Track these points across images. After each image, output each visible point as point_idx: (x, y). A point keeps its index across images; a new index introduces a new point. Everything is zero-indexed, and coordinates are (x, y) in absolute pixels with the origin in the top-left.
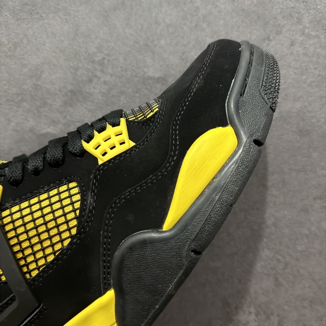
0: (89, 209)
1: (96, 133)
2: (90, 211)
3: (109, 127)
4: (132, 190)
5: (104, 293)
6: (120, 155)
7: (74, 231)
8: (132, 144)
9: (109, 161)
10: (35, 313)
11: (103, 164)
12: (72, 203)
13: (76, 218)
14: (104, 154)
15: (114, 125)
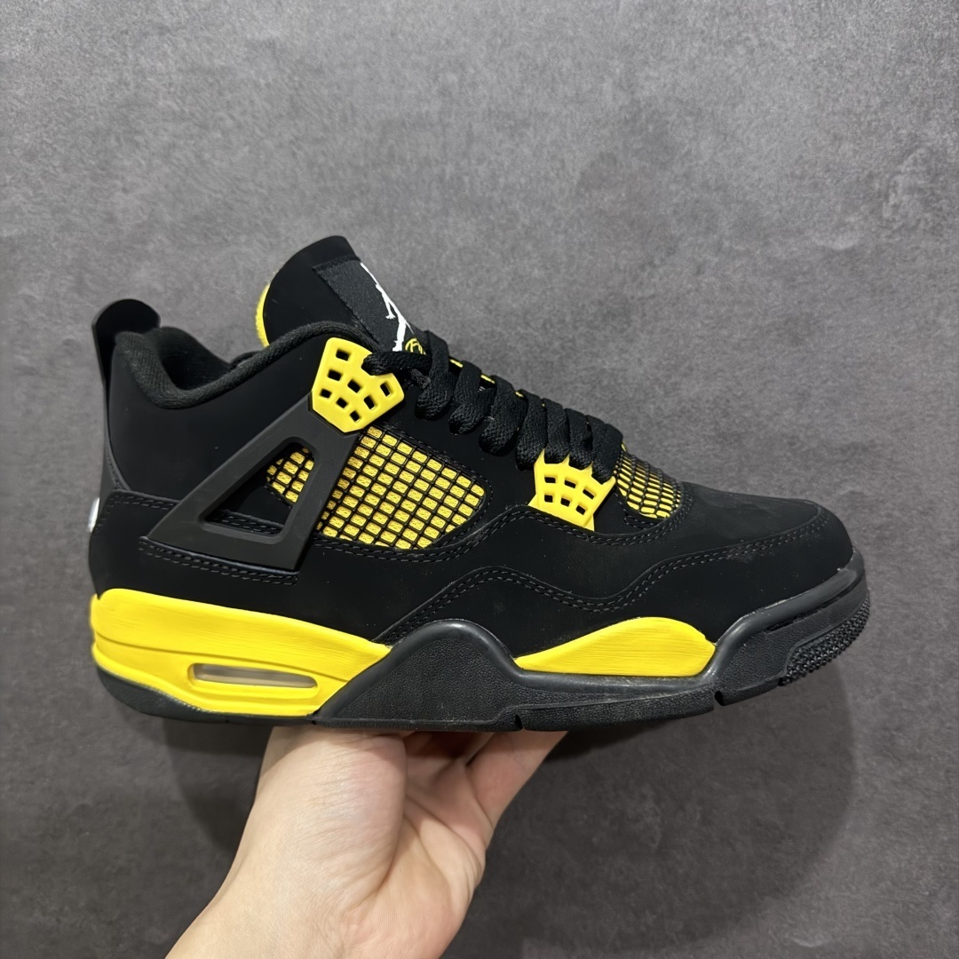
0: (467, 541)
1: (567, 460)
2: (463, 545)
3: (589, 471)
4: (533, 581)
5: (378, 642)
6: (561, 522)
7: (424, 543)
8: (591, 527)
9: (544, 515)
10: (279, 572)
11: (534, 511)
12: (456, 511)
13: (442, 532)
14: (549, 499)
15: (596, 476)
